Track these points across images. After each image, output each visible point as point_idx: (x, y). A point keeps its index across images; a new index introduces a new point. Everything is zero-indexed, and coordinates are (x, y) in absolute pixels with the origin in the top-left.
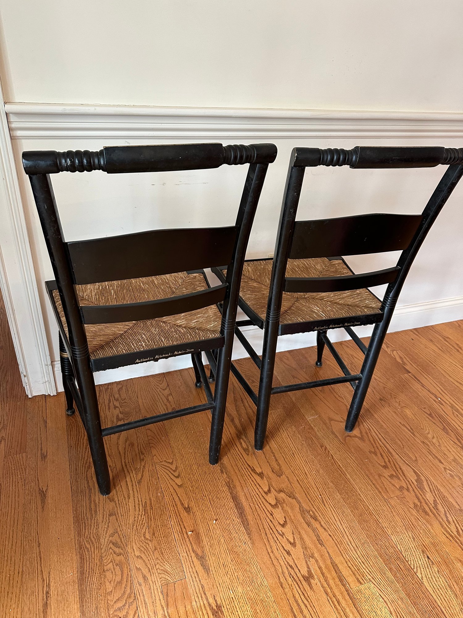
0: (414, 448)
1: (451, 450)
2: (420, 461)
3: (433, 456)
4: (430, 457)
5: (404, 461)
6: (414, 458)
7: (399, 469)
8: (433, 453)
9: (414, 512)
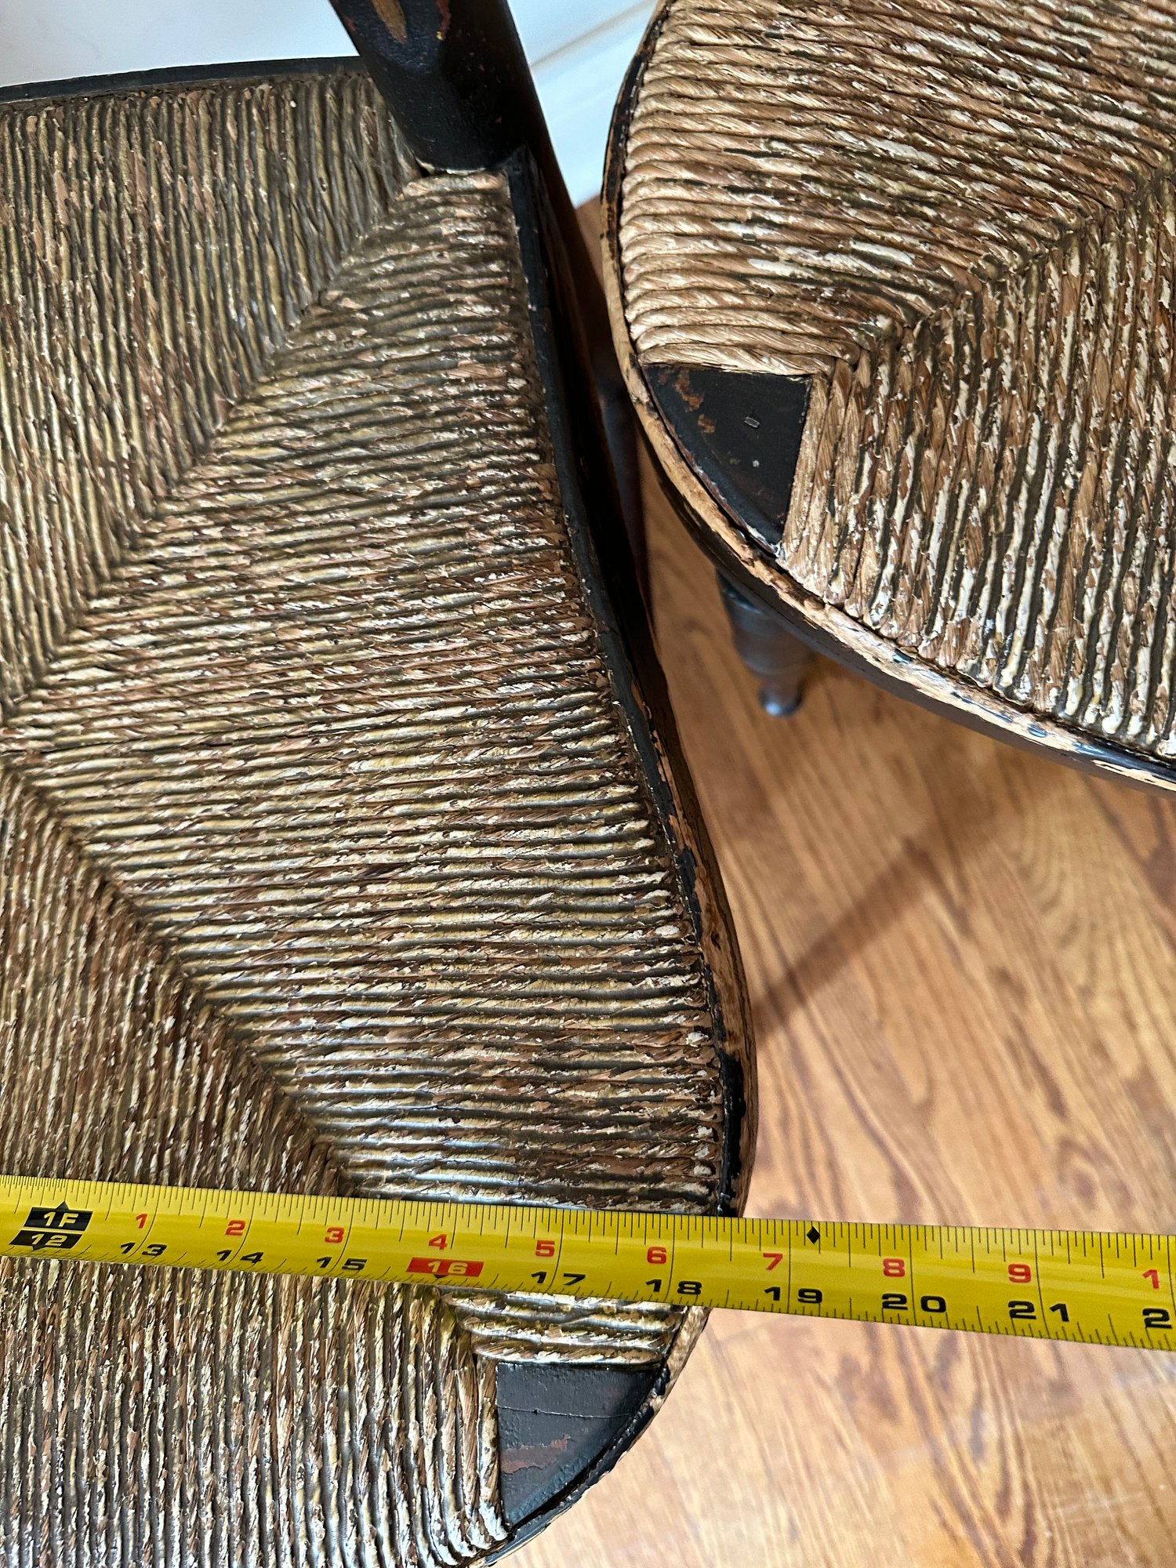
0: (937, 1019)
1: (1141, 1018)
2: (947, 1109)
3: (1030, 1070)
4: (1010, 1074)
5: (862, 1117)
6: (917, 1091)
7: (822, 1171)
8: (1039, 1046)
9: (830, 1405)
